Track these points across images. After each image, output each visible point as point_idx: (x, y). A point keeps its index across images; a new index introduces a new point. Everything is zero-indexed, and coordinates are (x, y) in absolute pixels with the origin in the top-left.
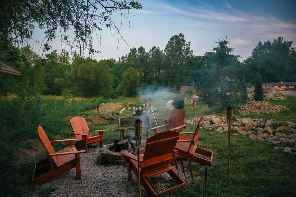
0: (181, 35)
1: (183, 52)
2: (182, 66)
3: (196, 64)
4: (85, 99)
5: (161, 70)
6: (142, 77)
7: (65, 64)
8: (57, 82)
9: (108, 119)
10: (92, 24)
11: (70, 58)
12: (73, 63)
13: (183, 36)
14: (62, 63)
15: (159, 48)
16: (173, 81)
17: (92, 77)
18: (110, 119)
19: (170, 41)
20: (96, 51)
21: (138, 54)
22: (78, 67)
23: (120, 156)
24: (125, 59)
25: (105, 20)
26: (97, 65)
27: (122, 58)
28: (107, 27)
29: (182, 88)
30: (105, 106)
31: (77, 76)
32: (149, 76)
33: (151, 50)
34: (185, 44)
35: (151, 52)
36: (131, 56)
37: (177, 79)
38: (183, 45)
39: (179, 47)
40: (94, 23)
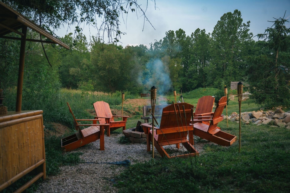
0: (236, 11)
1: (238, 36)
2: (236, 55)
3: (257, 52)
4: (106, 94)
5: (207, 60)
6: (181, 70)
7: (82, 51)
8: (73, 72)
9: (133, 114)
10: (119, 7)
11: (88, 44)
12: (91, 50)
13: (239, 14)
14: (78, 49)
15: (204, 30)
16: (223, 75)
17: (116, 67)
18: (136, 113)
19: (220, 20)
20: (122, 33)
21: (176, 39)
22: (99, 54)
23: (142, 135)
24: (158, 46)
25: (131, 5)
26: (122, 52)
27: (155, 44)
28: (132, 11)
29: (232, 83)
30: (131, 102)
31: (98, 66)
32: (191, 69)
33: (194, 33)
34: (242, 25)
35: (194, 36)
36: (167, 42)
37: (228, 73)
38: (239, 26)
39: (233, 29)
40: (121, 6)
